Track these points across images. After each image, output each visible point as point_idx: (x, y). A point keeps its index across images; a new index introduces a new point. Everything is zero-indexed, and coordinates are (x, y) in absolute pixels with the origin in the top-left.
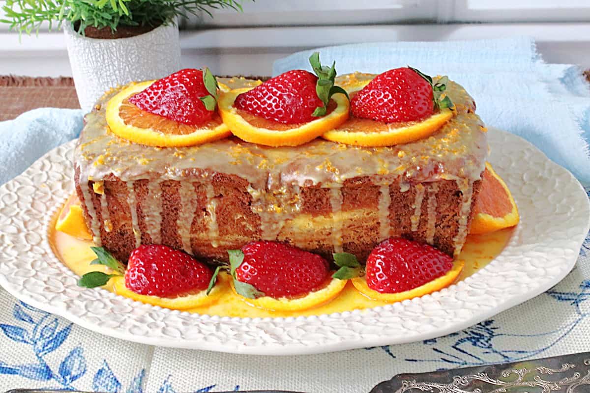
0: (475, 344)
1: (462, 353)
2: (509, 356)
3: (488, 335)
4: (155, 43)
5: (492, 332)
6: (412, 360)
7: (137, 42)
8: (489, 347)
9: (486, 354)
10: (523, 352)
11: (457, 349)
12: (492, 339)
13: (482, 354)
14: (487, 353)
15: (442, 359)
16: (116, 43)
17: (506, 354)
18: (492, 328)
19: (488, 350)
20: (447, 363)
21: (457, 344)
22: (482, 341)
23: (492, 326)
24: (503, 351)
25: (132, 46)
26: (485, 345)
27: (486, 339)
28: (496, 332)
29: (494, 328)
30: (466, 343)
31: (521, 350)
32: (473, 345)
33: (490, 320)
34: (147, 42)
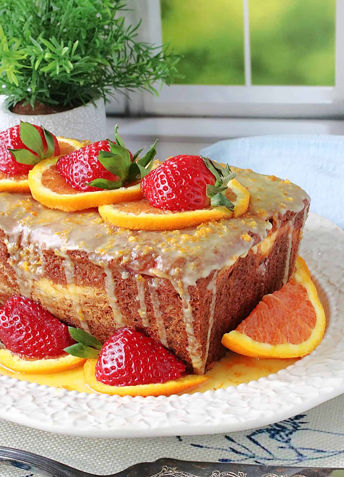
0: (272, 436)
1: (254, 445)
2: (305, 455)
3: (291, 428)
4: (72, 121)
5: (298, 426)
6: (198, 446)
7: (53, 119)
8: (286, 442)
9: (280, 450)
10: (322, 451)
11: (251, 439)
12: (294, 433)
13: (276, 449)
14: (282, 447)
15: (230, 448)
16: (34, 119)
17: (301, 451)
18: (300, 423)
19: (284, 445)
20: (234, 453)
21: (254, 434)
22: (282, 433)
23: (301, 420)
24: (300, 448)
25: (49, 122)
26: (283, 439)
27: (287, 432)
28: (303, 426)
29: (303, 423)
30: (264, 434)
31: (321, 449)
32: (270, 437)
33: (303, 414)
34: (63, 120)
